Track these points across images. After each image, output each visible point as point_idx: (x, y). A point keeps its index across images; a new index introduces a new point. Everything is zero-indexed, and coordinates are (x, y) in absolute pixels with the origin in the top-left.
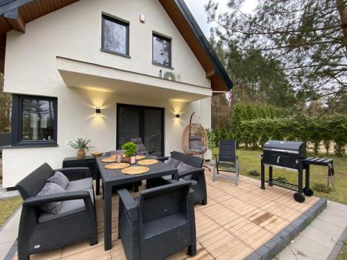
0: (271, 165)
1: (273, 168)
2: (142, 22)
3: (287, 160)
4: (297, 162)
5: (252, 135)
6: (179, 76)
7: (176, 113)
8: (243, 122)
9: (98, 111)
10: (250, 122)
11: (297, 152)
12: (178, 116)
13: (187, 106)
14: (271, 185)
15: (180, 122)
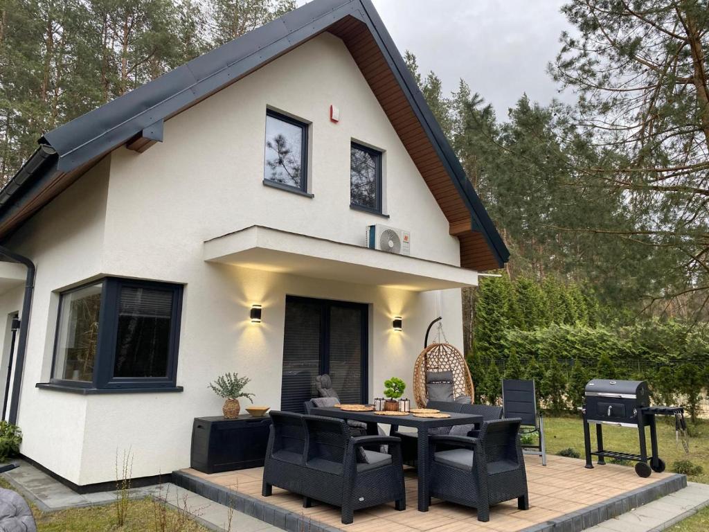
0: (599, 422)
1: (603, 428)
2: (335, 121)
3: (621, 411)
4: (635, 411)
5: (548, 374)
6: (406, 238)
7: (393, 317)
8: (511, 335)
9: (256, 313)
10: (530, 334)
11: (634, 397)
12: (397, 324)
13: (415, 301)
14: (601, 461)
15: (402, 338)
